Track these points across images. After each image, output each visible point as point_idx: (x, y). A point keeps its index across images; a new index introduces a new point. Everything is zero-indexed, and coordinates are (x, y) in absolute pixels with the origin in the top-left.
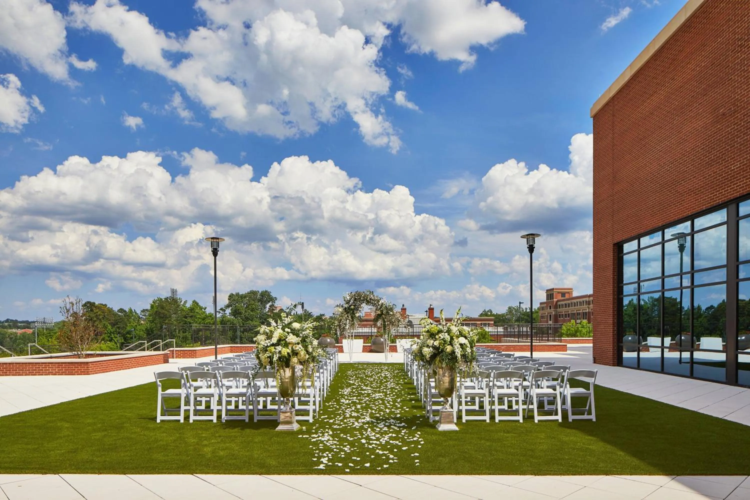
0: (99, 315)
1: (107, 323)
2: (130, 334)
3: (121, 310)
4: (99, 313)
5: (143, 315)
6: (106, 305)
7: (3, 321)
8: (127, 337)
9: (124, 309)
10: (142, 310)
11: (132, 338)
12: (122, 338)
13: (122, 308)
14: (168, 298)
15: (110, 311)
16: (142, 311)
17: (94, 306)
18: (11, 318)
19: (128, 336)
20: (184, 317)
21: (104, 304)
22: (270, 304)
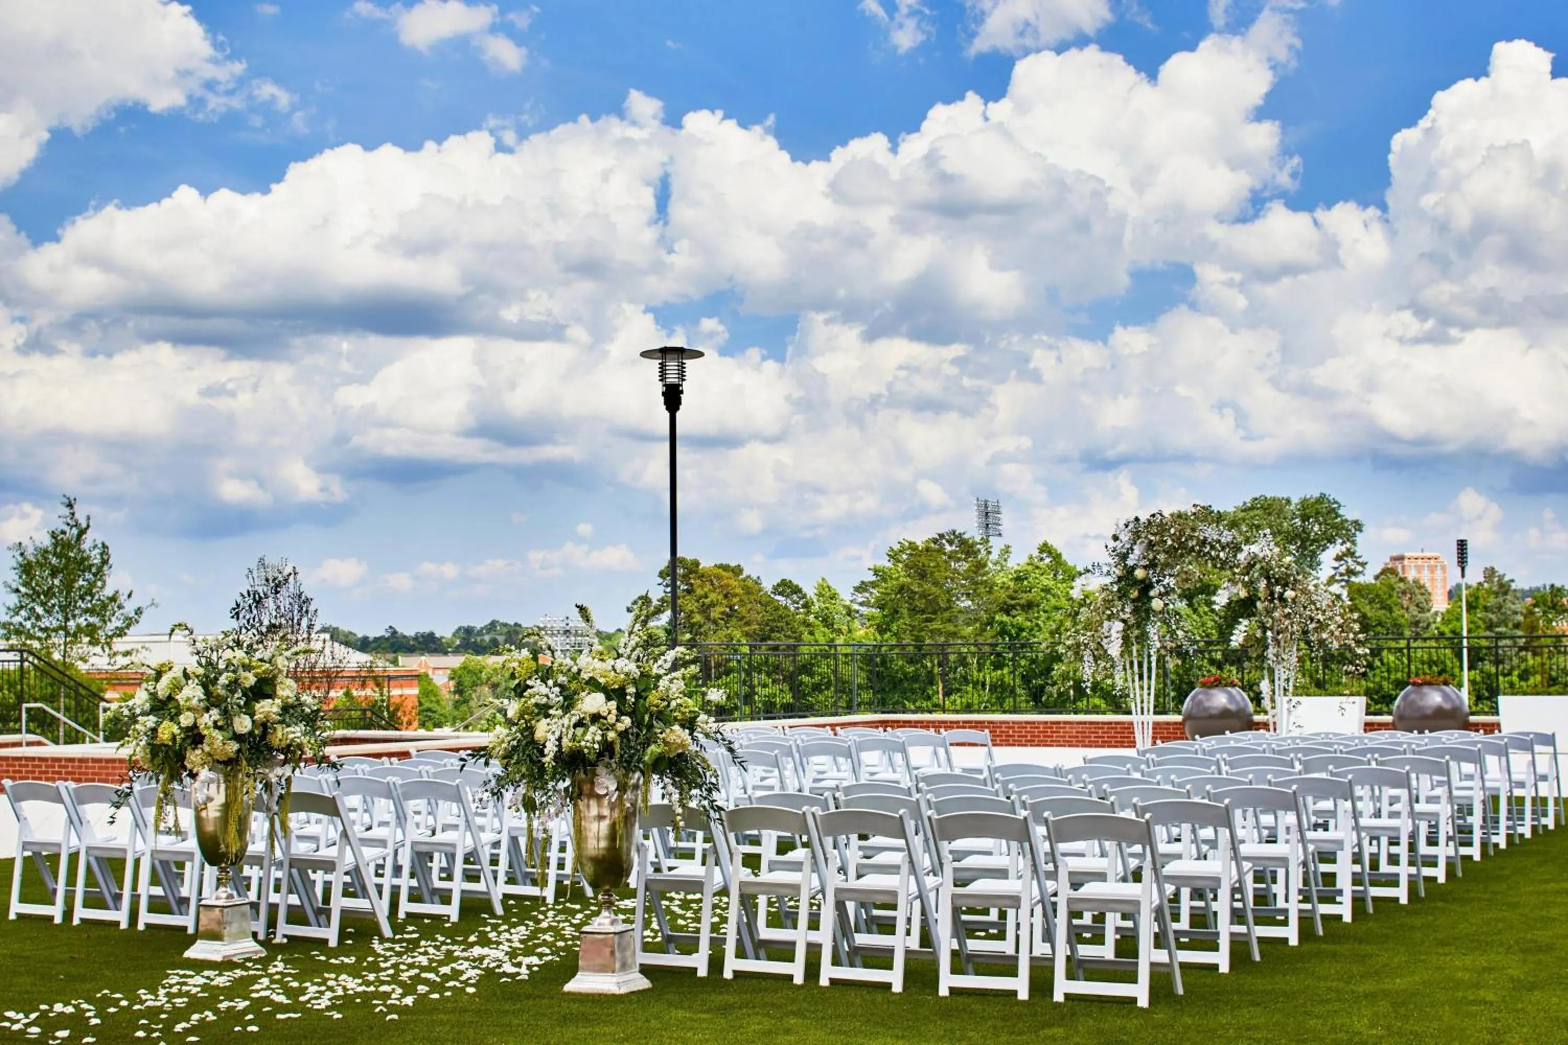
0: (713, 605)
1: (737, 634)
2: (811, 675)
3: (787, 588)
4: (713, 596)
5: (861, 604)
6: (738, 571)
7: (482, 629)
8: (801, 683)
9: (795, 582)
10: (857, 584)
11: (817, 688)
12: (786, 687)
13: (788, 578)
14: (942, 536)
15: (751, 588)
16: (858, 589)
17: (696, 572)
18: (502, 620)
19: (805, 679)
20: (1001, 610)
21: (733, 564)
22: (1336, 549)
